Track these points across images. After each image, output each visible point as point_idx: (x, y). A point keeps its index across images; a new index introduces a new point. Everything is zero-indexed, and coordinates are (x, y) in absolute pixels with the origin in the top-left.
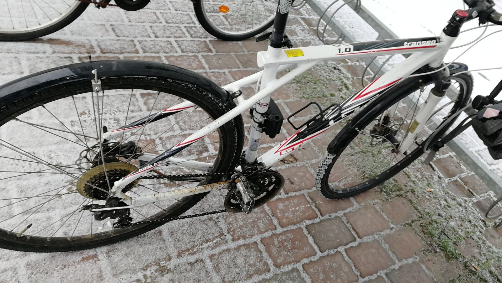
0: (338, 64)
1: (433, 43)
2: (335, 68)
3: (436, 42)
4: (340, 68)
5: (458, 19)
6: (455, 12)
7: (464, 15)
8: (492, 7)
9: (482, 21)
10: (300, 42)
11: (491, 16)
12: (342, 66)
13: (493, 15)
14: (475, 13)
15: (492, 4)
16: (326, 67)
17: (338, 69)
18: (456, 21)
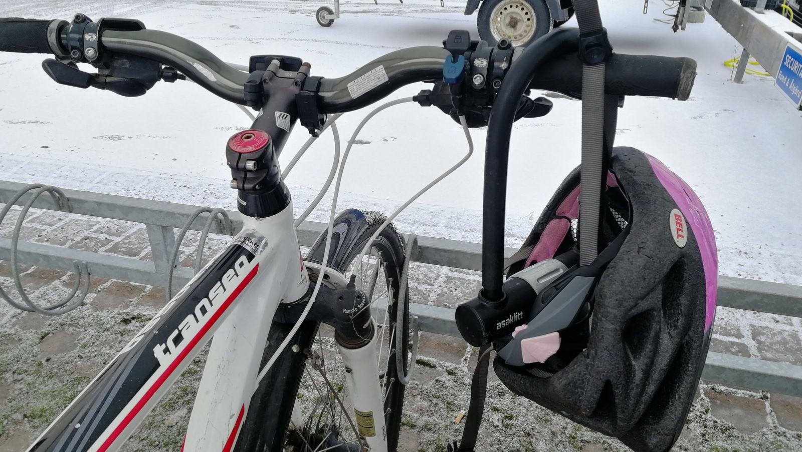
0: (128, 306)
1: (243, 268)
2: (126, 321)
3: (250, 257)
4: (135, 313)
5: (250, 165)
6: (229, 151)
7: (260, 144)
8: (306, 75)
9: (315, 126)
10: (14, 325)
11: (322, 98)
12: (138, 304)
13: (326, 94)
14: (281, 120)
15: (302, 69)
16: (106, 333)
17: (133, 318)
18: (250, 171)
